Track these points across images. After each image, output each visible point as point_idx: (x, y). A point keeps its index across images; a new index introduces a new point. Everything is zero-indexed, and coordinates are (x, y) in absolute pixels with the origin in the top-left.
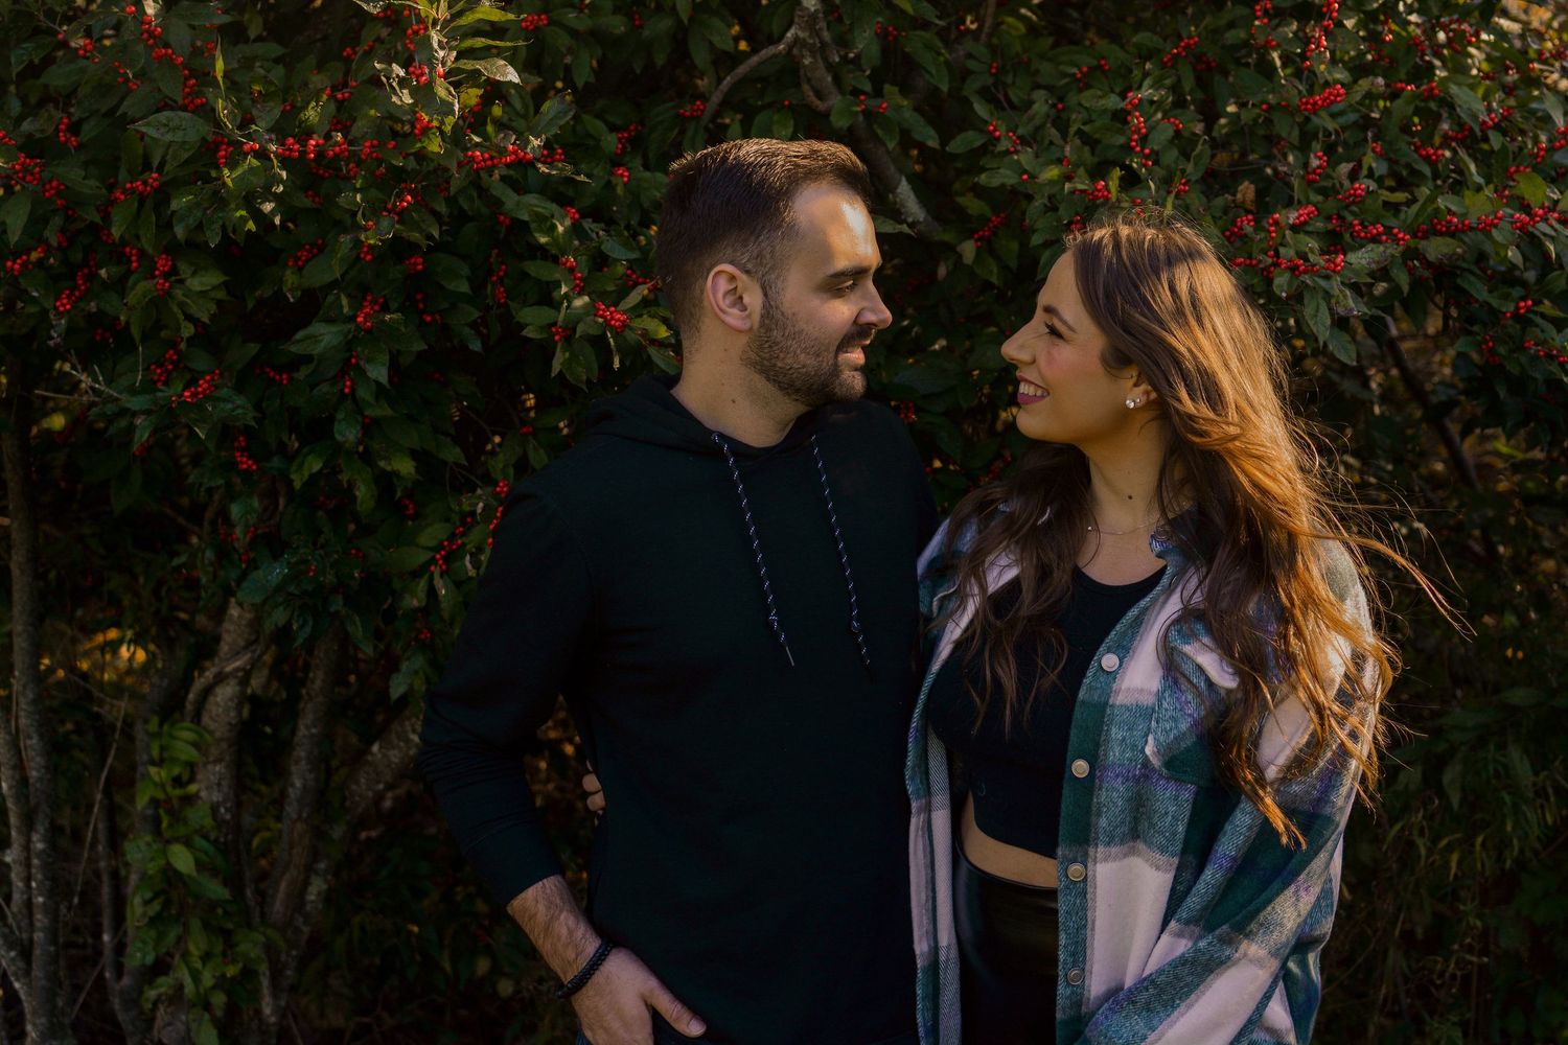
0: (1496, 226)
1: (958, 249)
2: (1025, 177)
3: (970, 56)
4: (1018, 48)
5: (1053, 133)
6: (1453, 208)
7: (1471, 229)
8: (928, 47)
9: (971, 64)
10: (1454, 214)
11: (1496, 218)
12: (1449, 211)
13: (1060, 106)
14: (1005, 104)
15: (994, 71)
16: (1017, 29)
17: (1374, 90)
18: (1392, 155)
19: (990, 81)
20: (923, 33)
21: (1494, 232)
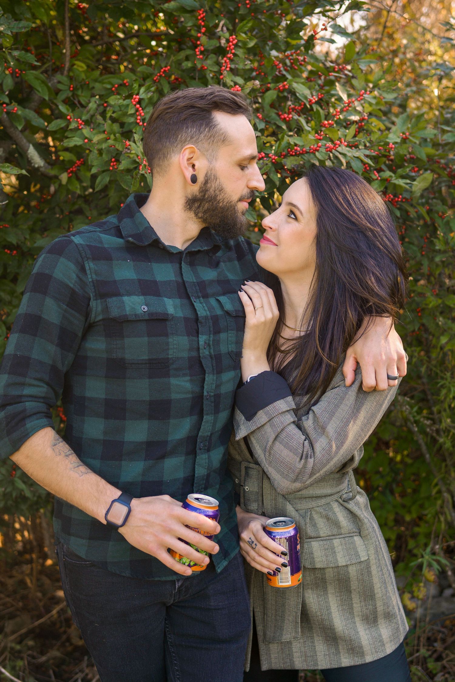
0: (318, 151)
1: (60, 177)
2: (86, 140)
3: (59, 82)
4: (83, 76)
5: (99, 118)
6: (297, 142)
7: (307, 152)
8: (37, 78)
9: (60, 86)
10: (299, 146)
11: (318, 147)
12: (296, 145)
13: (105, 105)
14: (78, 105)
15: (71, 89)
16: (82, 67)
17: (255, 87)
18: (267, 119)
19: (70, 94)
20: (34, 72)
21: (317, 153)
